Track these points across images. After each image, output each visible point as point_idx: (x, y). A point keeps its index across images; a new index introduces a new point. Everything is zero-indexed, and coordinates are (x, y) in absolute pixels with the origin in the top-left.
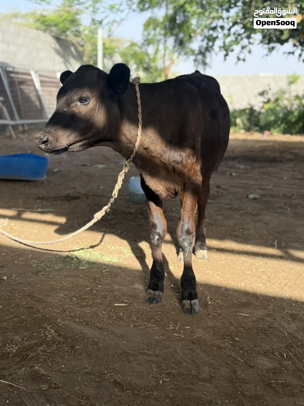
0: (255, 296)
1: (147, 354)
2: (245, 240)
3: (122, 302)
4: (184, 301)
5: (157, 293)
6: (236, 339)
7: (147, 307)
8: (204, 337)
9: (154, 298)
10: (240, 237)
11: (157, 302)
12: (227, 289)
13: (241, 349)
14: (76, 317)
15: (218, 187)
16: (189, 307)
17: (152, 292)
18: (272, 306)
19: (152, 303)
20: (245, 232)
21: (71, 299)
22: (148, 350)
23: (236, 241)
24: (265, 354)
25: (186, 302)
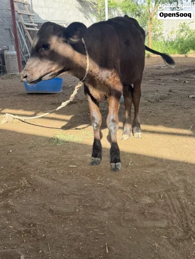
0: (161, 160)
1: (76, 195)
2: (172, 125)
3: (75, 165)
4: (112, 164)
5: (97, 159)
6: (136, 186)
7: (88, 168)
8: (116, 185)
9: (94, 162)
10: (169, 123)
11: (96, 164)
12: (145, 156)
13: (136, 192)
14: (43, 173)
15: (170, 91)
16: (114, 167)
17: (94, 158)
18: (169, 166)
19: (93, 165)
20: (175, 120)
21: (45, 163)
22: (77, 192)
23: (165, 126)
24: (149, 195)
25: (113, 164)
